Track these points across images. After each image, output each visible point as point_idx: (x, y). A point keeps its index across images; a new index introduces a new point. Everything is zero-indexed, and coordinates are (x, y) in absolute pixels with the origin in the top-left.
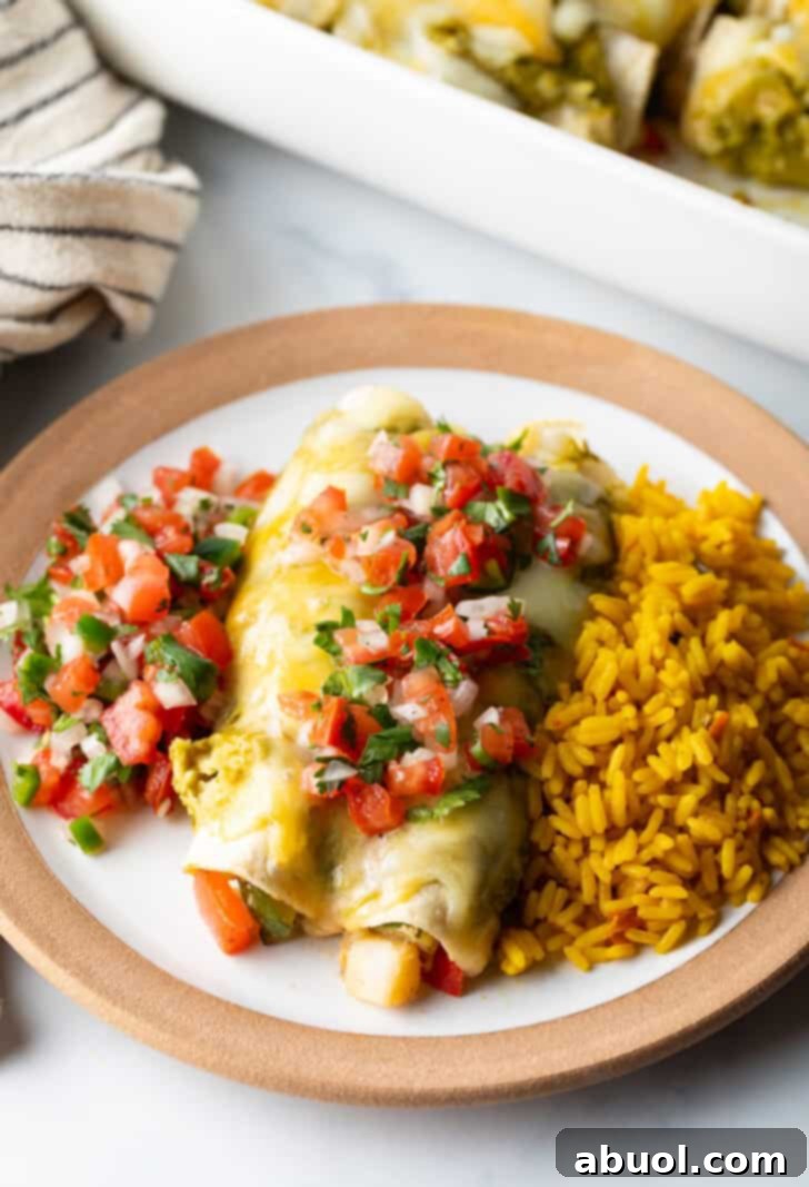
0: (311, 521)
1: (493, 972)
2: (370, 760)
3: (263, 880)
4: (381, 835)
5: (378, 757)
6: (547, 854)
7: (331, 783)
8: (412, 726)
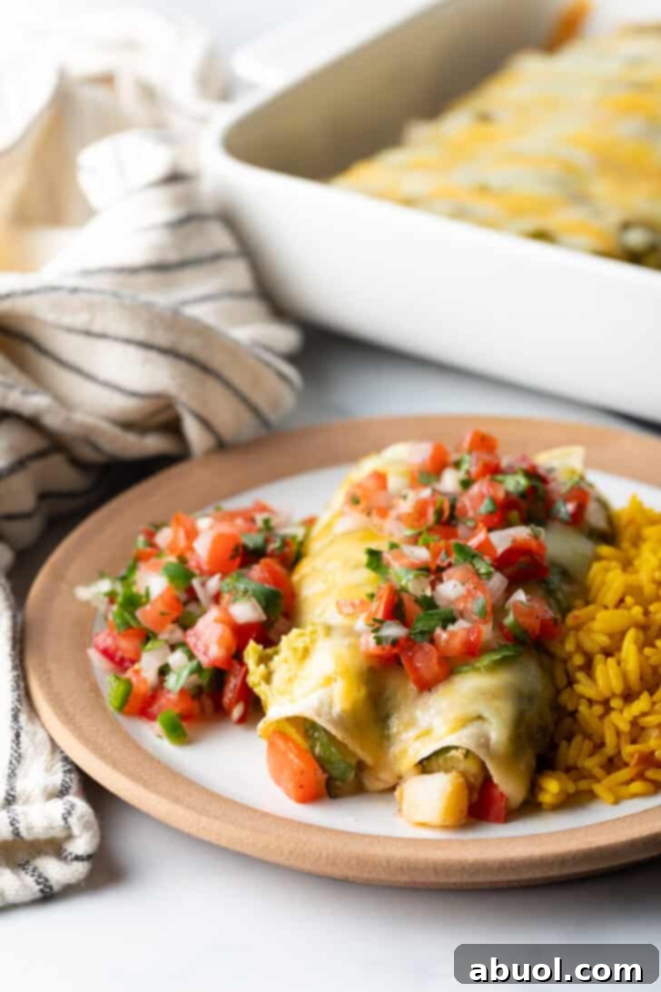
0: (359, 493)
1: (530, 806)
2: (418, 630)
3: (329, 721)
4: (429, 690)
5: (425, 629)
6: (574, 713)
7: (387, 638)
8: (451, 602)
